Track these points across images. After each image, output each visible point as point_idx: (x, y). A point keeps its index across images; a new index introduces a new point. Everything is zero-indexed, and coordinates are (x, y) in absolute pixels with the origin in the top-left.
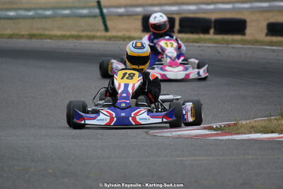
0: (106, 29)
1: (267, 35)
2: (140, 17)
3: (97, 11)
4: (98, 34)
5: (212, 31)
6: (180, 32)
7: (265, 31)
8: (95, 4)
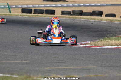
0: (10, 12)
1: (61, 15)
2: (21, 9)
3: (7, 6)
4: (8, 14)
5: (44, 13)
6: (34, 13)
7: (61, 14)
8: (7, 4)
